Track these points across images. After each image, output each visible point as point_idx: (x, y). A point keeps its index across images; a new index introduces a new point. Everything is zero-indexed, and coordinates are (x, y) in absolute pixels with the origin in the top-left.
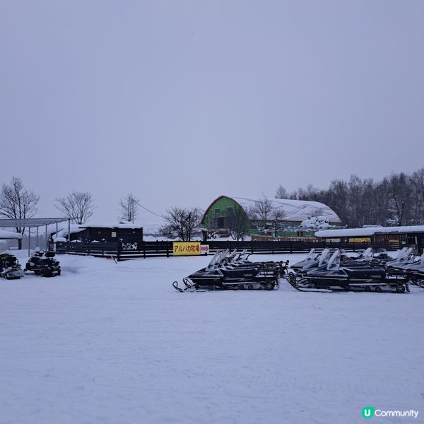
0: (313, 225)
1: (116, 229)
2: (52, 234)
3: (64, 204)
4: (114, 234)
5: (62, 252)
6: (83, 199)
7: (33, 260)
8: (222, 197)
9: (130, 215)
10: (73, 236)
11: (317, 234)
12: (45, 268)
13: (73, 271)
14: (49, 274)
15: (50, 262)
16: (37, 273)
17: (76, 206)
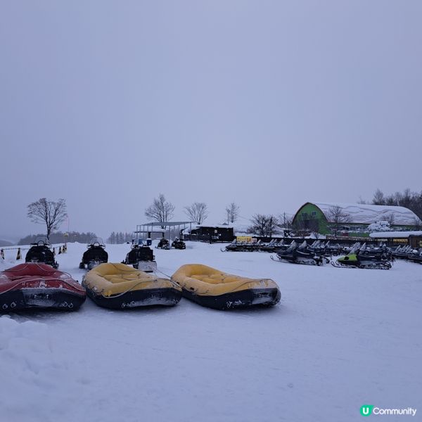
0: (377, 228)
1: (217, 228)
2: (182, 230)
3: (189, 210)
4: (216, 231)
5: (187, 240)
6: (201, 207)
7: (175, 242)
8: (308, 203)
9: (233, 218)
10: (193, 231)
11: (371, 235)
12: (179, 245)
13: (191, 248)
14: (181, 248)
15: (181, 243)
16: (176, 248)
17: (197, 212)
